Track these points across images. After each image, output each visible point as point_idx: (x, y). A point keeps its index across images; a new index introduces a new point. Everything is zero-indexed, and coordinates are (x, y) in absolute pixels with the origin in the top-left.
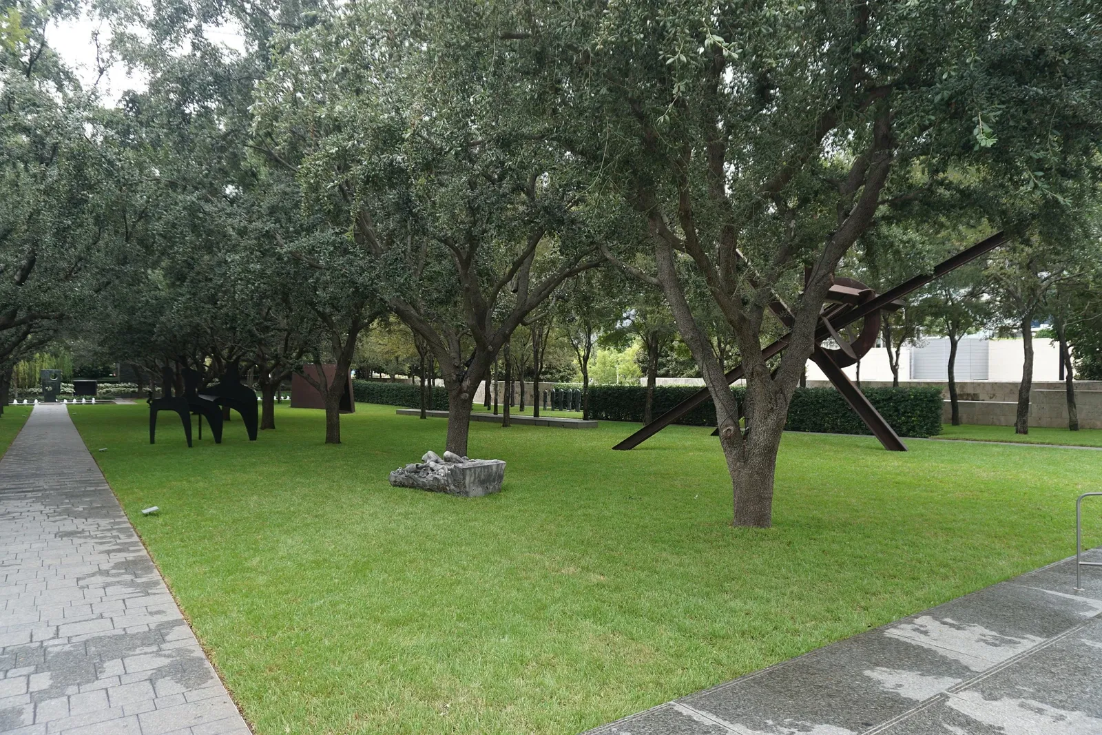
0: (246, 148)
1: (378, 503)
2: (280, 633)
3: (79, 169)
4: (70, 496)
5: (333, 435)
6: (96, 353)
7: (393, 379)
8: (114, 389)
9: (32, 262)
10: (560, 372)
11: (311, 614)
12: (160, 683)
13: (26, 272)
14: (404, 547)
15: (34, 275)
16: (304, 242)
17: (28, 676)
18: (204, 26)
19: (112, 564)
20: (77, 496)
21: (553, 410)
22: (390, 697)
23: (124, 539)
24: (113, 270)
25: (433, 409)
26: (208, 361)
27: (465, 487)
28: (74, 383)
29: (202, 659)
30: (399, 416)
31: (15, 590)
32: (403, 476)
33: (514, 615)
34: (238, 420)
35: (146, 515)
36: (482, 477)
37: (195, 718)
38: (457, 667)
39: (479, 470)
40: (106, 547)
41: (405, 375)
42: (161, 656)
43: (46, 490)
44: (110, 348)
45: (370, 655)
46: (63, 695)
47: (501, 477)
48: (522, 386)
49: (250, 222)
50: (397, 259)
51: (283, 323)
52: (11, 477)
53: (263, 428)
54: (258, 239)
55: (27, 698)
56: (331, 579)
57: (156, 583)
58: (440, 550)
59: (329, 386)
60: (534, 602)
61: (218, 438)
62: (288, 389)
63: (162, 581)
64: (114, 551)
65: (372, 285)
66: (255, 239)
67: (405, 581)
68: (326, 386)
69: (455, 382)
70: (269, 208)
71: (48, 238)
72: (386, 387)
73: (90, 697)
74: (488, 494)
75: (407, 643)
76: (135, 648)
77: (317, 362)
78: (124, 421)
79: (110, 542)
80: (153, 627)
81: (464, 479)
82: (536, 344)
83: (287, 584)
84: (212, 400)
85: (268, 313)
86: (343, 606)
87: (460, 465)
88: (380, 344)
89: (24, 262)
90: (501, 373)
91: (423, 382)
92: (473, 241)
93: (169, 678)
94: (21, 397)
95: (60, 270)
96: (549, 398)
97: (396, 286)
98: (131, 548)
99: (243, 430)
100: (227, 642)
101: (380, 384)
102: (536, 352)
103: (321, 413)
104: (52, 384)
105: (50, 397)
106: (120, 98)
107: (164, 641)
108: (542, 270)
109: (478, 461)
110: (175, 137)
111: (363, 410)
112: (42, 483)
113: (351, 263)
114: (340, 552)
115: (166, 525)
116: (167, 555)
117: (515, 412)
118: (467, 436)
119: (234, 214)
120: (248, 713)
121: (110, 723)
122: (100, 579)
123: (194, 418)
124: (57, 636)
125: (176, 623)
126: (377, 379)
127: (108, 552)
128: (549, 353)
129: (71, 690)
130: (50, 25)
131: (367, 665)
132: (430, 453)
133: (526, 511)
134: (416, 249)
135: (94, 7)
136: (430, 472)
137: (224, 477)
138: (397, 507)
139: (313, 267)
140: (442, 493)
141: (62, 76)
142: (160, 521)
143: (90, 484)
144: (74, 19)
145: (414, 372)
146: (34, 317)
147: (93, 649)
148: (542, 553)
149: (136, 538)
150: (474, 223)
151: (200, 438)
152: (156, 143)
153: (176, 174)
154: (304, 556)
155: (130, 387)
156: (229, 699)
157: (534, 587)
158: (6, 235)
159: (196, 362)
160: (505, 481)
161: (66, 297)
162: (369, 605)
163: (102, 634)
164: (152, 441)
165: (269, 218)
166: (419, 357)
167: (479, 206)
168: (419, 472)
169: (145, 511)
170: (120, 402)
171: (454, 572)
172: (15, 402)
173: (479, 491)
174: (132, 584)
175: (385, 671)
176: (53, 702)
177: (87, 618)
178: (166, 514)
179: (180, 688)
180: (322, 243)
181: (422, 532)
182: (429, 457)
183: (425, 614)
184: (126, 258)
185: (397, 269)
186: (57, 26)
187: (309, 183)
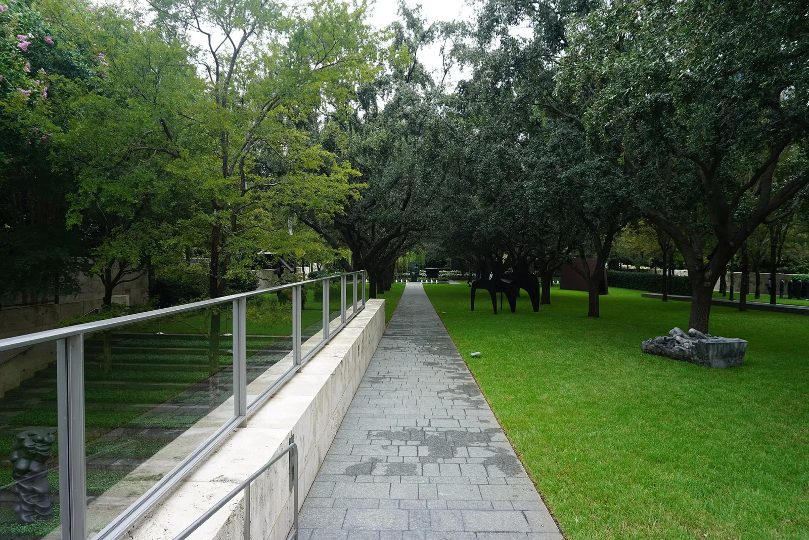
0: (533, 106)
1: (632, 364)
2: (566, 450)
3: (435, 136)
4: (429, 340)
5: (594, 310)
6: (439, 251)
7: (638, 270)
8: (448, 274)
9: (408, 197)
10: (798, 264)
11: (588, 441)
12: (490, 468)
13: (406, 202)
14: (656, 400)
15: (410, 204)
16: (578, 168)
17: (417, 446)
18: (509, 27)
19: (456, 386)
20: (433, 341)
21: (790, 298)
22: (654, 516)
23: (461, 371)
24: (452, 198)
25: (673, 294)
26: (505, 256)
27: (708, 359)
28: (426, 270)
29: (514, 457)
30: (643, 298)
31: (406, 394)
32: (653, 345)
33: (765, 474)
34: (525, 297)
35: (473, 357)
36: (725, 352)
37: (513, 496)
38: (712, 506)
39: (722, 346)
40: (451, 375)
41: (648, 266)
42: (489, 450)
43: (416, 335)
44: (447, 248)
45: (635, 480)
46: (436, 462)
47: (742, 354)
48: (758, 277)
49: (539, 158)
50: (650, 175)
51: (557, 228)
52: (398, 326)
53: (542, 303)
54: (544, 169)
55: (417, 460)
56: (600, 418)
57: (483, 402)
58: (690, 408)
59: (592, 274)
60: (785, 466)
61: (513, 309)
62: (558, 276)
63: (485, 401)
64: (456, 377)
65: (628, 197)
66: (543, 169)
67: (660, 428)
68: (589, 274)
69: (697, 272)
70: (552, 146)
71: (418, 181)
72: (633, 275)
73: (450, 468)
74: (729, 367)
75: (665, 477)
76: (473, 441)
77: (583, 256)
78: (455, 295)
79: (453, 372)
80: (483, 430)
81: (708, 352)
82: (774, 240)
83: (568, 416)
84: (509, 283)
85: (546, 222)
86: (611, 439)
87: (704, 341)
88: (629, 243)
89: (405, 197)
90: (736, 265)
91: (665, 272)
92: (717, 154)
93: (495, 466)
94: (400, 278)
95: (423, 200)
96: (786, 288)
97: (649, 196)
98: (466, 377)
99: (529, 304)
100: (531, 450)
101: (628, 273)
102: (773, 248)
103: (585, 294)
104: (415, 271)
105: (414, 279)
106: (456, 86)
107: (490, 441)
108: (785, 174)
109: (721, 338)
110: (490, 106)
111: (614, 293)
112: (414, 331)
113: (612, 181)
114: (605, 398)
115: (485, 364)
116: (488, 384)
117: (750, 299)
118: (708, 317)
119: (527, 154)
120: (548, 501)
121: (463, 486)
122: (449, 394)
123: (498, 294)
124: (429, 425)
125: (496, 430)
126: (624, 270)
127: (453, 378)
128: (787, 248)
129: (440, 460)
130: (419, 51)
131: (634, 487)
132: (676, 329)
133: (769, 385)
134: (662, 166)
135: (442, 32)
136: (676, 344)
137: (519, 336)
138: (648, 369)
139: (583, 186)
140: (687, 362)
141: (425, 79)
142: (481, 361)
143: (441, 334)
144: (431, 42)
145: (656, 264)
146: (409, 230)
147: (450, 437)
148: (788, 424)
149: (468, 372)
150: (718, 140)
151: (501, 308)
152: (479, 111)
153: (490, 131)
154: (579, 398)
155: (457, 273)
156: (534, 488)
157: (783, 453)
158: (396, 181)
159: (497, 256)
160: (746, 358)
161: (427, 216)
162: (631, 442)
163: (454, 429)
164: (473, 309)
165: (552, 154)
166: (661, 252)
167: (725, 124)
168: (666, 344)
169: (472, 354)
170: (452, 283)
171: (702, 427)
172: (397, 281)
173: (722, 363)
174: (468, 400)
175: (648, 494)
176: (431, 465)
177: (445, 417)
178: (485, 357)
179: (501, 474)
180: (591, 168)
181: (672, 391)
182: (675, 332)
183: (679, 457)
184: (459, 189)
185: (649, 183)
186: (422, 50)
187: (592, 124)
